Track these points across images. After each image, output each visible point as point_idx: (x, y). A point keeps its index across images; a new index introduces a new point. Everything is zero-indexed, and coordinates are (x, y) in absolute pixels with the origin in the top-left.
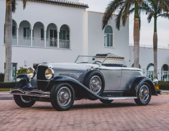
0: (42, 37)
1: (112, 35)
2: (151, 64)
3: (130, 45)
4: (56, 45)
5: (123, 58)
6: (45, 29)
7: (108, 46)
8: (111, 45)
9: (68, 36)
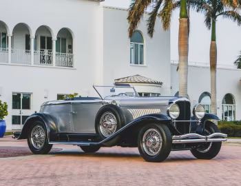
0: (28, 47)
1: (142, 46)
2: (206, 94)
3: (172, 62)
4: (50, 61)
5: (161, 84)
6: (33, 35)
7: (136, 62)
8: (141, 62)
9: (71, 47)
